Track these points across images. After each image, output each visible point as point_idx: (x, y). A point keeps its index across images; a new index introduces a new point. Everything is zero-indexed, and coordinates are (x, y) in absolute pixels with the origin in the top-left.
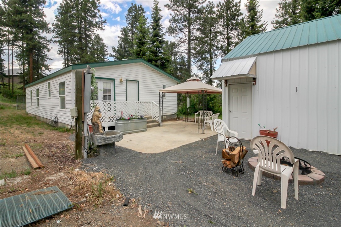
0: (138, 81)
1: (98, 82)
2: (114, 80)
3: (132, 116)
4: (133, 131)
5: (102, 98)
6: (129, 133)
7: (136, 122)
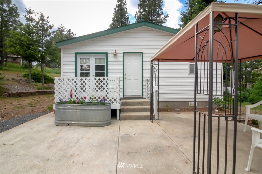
0: (142, 53)
1: (89, 58)
2: (106, 54)
3: (99, 98)
4: (77, 122)
5: (94, 75)
6: (69, 125)
7: (82, 109)
